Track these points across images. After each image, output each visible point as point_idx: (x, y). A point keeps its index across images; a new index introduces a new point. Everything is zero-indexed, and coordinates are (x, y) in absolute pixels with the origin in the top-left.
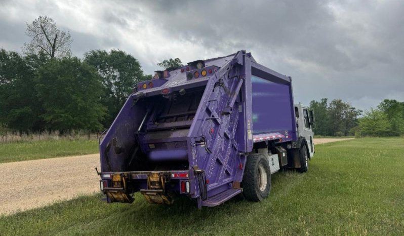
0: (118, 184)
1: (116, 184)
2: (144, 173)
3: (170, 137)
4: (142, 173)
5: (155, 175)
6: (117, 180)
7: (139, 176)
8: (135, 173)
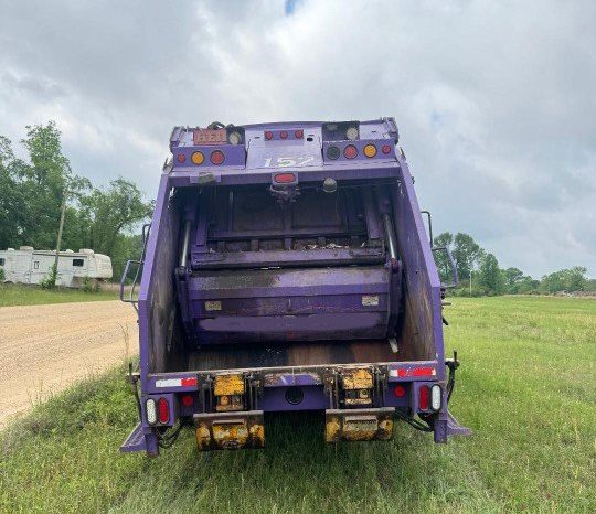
0: (230, 402)
1: (224, 401)
2: (304, 370)
3: (276, 285)
4: (297, 371)
5: (362, 372)
6: (231, 391)
7: (287, 378)
8: (275, 372)
